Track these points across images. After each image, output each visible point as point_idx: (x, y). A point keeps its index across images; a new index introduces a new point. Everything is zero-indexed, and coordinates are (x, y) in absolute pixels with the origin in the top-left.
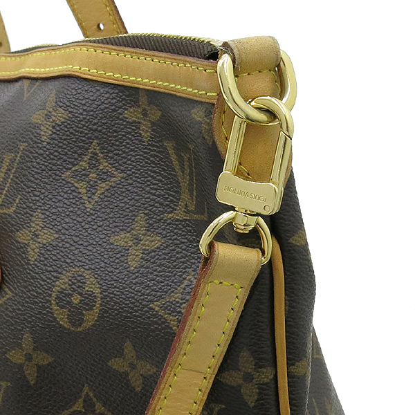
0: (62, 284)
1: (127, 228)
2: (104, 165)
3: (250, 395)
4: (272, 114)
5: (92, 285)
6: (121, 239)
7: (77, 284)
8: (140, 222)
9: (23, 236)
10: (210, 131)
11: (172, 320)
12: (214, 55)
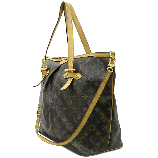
0: (90, 76)
1: (97, 70)
2: (94, 65)
3: (109, 86)
4: (114, 58)
5: (93, 76)
6: (96, 72)
7: (91, 76)
8: (98, 70)
9: (85, 72)
10: (108, 60)
11: (102, 79)
12: (109, 53)
